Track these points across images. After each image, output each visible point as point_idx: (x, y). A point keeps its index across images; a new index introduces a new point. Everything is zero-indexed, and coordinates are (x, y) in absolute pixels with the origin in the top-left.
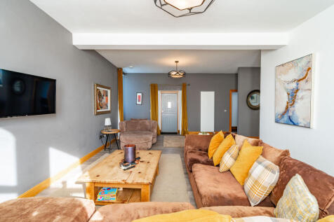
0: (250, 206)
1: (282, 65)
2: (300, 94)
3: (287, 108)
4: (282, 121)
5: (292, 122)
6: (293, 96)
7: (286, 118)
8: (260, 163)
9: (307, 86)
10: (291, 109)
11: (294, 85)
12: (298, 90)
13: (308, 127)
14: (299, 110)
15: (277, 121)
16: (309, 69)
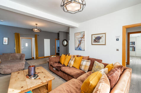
0: (86, 73)
1: (77, 33)
2: (82, 42)
3: (79, 45)
4: (77, 49)
5: (80, 49)
6: (80, 42)
7: (78, 48)
8: (84, 61)
9: (84, 40)
10: (80, 46)
11: (80, 39)
12: (81, 41)
13: (84, 50)
14: (82, 46)
15: (76, 50)
16: (84, 35)
